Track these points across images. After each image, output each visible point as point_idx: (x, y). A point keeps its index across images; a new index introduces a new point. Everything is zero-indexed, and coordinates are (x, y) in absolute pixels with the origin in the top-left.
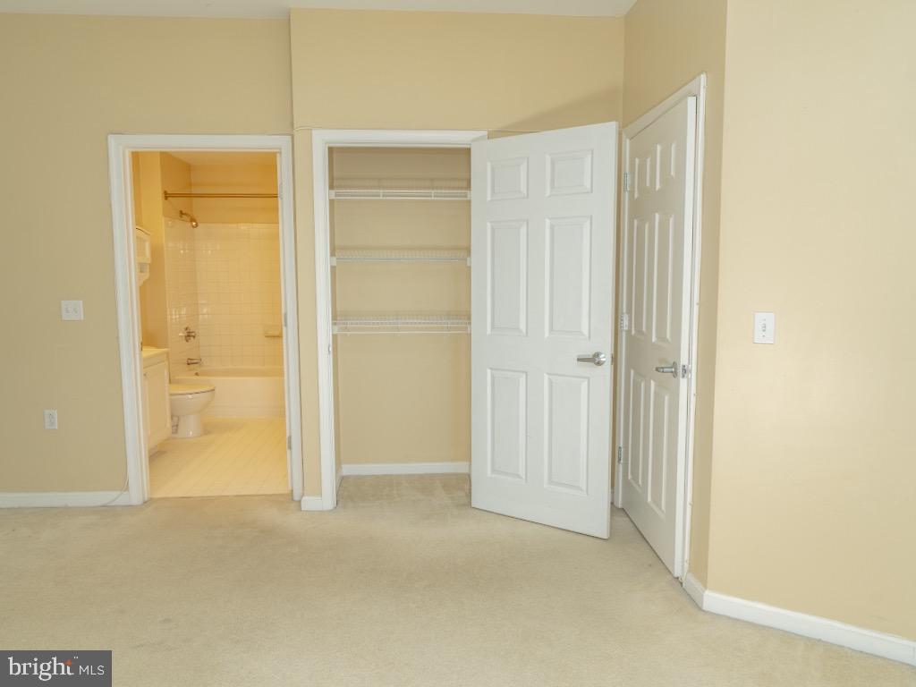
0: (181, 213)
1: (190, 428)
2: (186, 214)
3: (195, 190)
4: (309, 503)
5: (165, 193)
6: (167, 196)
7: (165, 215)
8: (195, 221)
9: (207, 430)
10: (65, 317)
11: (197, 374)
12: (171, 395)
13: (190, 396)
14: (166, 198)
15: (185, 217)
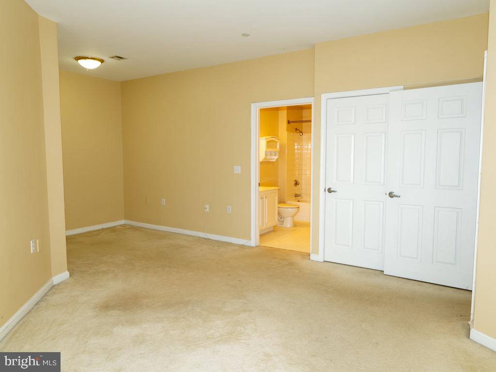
0: (296, 129)
1: (288, 224)
2: (298, 130)
3: (304, 119)
4: (313, 257)
5: (289, 121)
6: (289, 122)
7: (288, 130)
8: (301, 132)
9: (295, 225)
10: (235, 172)
11: (299, 201)
12: (279, 207)
13: (290, 209)
14: (289, 123)
15: (298, 131)
